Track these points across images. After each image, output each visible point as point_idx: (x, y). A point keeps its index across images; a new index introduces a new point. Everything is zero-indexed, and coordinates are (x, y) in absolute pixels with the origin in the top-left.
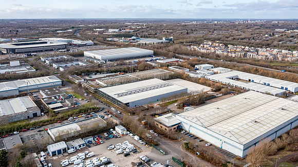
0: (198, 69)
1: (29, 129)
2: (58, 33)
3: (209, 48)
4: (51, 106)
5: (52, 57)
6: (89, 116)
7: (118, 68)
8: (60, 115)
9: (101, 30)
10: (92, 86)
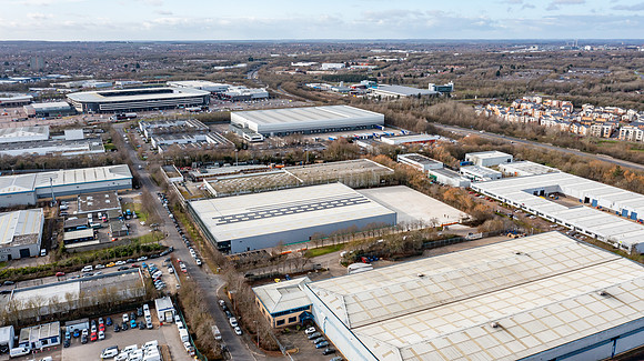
0: (468, 164)
2: (214, 71)
3: (530, 112)
5: (161, 122)
7: (282, 152)
9: (306, 64)
10: (186, 193)
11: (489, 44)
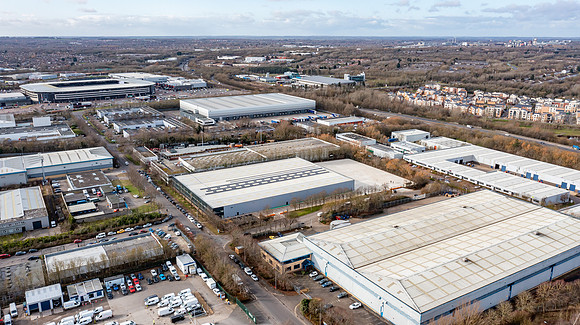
0: (397, 140)
1: (13, 254)
2: (148, 64)
3: (433, 97)
4: (73, 209)
5: (116, 110)
6: (139, 231)
9: (231, 58)
10: (167, 170)
11: (383, 40)
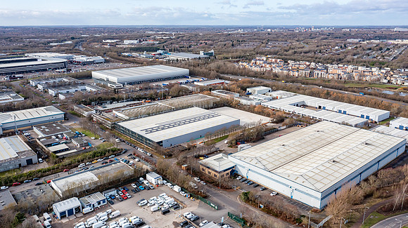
0: (250, 94)
1: (22, 182)
2: (52, 47)
3: (264, 65)
5: (46, 79)
6: (108, 161)
7: (142, 93)
8: (67, 161)
9: (113, 41)
10: (108, 119)
